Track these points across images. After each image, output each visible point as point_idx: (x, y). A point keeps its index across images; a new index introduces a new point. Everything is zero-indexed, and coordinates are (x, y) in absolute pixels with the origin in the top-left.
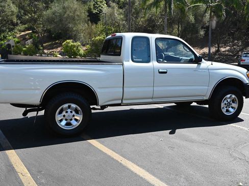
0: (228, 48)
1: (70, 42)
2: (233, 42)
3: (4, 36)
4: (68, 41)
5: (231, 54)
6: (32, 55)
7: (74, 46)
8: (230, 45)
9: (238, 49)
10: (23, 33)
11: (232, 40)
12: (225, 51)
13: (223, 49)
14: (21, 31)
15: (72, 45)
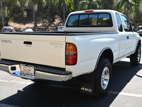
0: (41, 24)
2: (43, 20)
5: (44, 28)
8: (42, 22)
9: (47, 24)
11: (42, 19)
12: (40, 26)
13: (39, 25)
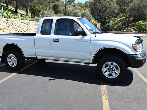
1: (141, 22)
3: (109, 21)
4: (139, 21)
6: (119, 31)
7: (143, 25)
10: (121, 18)
14: (120, 17)
15: (141, 24)
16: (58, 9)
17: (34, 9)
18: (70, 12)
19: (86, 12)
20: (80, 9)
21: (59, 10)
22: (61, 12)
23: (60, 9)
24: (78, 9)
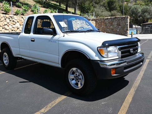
16: (113, 6)
17: (83, 7)
18: (128, 9)
19: (149, 8)
20: (141, 5)
21: (115, 7)
22: (116, 9)
23: (116, 5)
24: (138, 4)
